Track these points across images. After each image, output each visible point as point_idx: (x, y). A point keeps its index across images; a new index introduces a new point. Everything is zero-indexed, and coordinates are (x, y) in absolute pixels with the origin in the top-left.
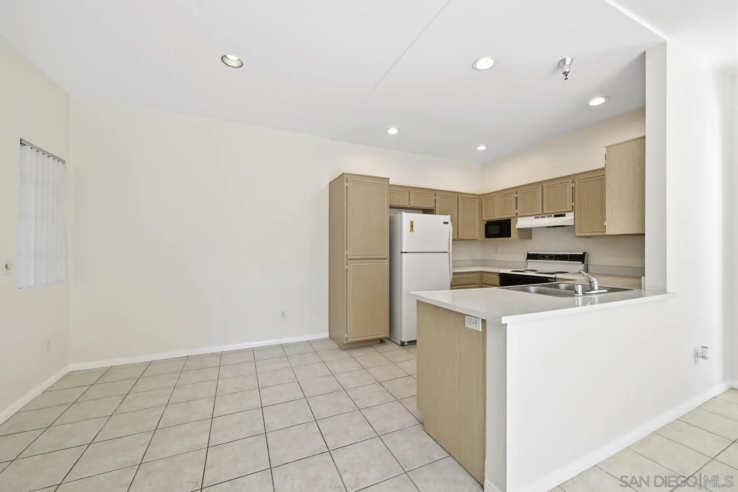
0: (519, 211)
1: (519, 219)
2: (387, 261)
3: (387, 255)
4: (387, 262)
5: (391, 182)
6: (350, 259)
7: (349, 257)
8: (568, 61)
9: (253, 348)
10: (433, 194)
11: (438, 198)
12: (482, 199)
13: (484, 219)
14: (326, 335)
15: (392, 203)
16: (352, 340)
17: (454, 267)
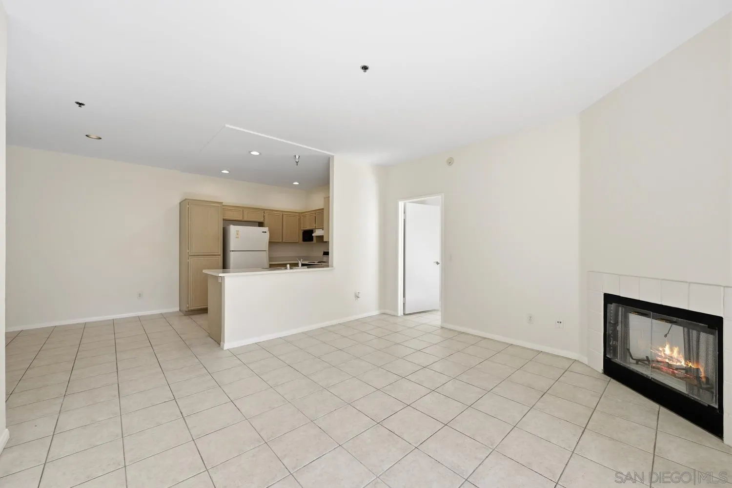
0: (316, 225)
1: (316, 230)
2: (220, 256)
3: (220, 252)
4: (221, 258)
5: (223, 204)
6: (190, 256)
7: (190, 254)
8: (297, 157)
9: (113, 320)
10: (263, 212)
11: (266, 215)
12: (301, 215)
13: (302, 229)
14: (177, 309)
15: (225, 218)
16: (192, 308)
17: (270, 261)
